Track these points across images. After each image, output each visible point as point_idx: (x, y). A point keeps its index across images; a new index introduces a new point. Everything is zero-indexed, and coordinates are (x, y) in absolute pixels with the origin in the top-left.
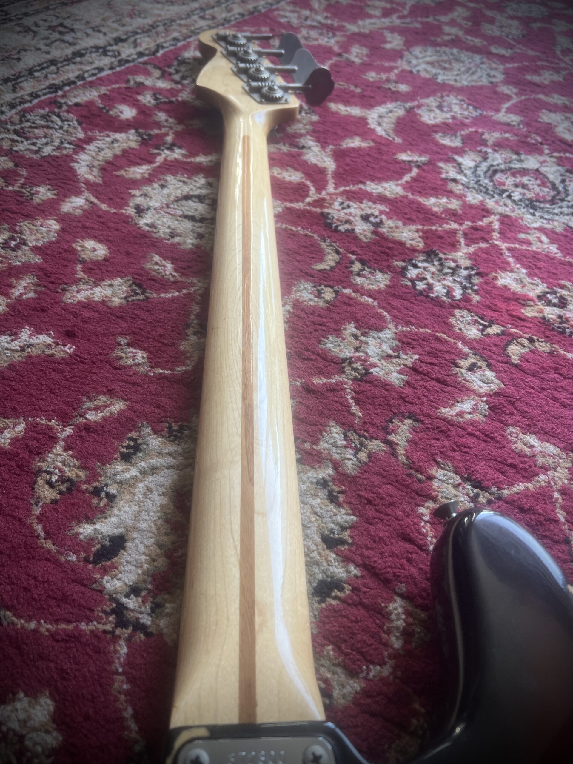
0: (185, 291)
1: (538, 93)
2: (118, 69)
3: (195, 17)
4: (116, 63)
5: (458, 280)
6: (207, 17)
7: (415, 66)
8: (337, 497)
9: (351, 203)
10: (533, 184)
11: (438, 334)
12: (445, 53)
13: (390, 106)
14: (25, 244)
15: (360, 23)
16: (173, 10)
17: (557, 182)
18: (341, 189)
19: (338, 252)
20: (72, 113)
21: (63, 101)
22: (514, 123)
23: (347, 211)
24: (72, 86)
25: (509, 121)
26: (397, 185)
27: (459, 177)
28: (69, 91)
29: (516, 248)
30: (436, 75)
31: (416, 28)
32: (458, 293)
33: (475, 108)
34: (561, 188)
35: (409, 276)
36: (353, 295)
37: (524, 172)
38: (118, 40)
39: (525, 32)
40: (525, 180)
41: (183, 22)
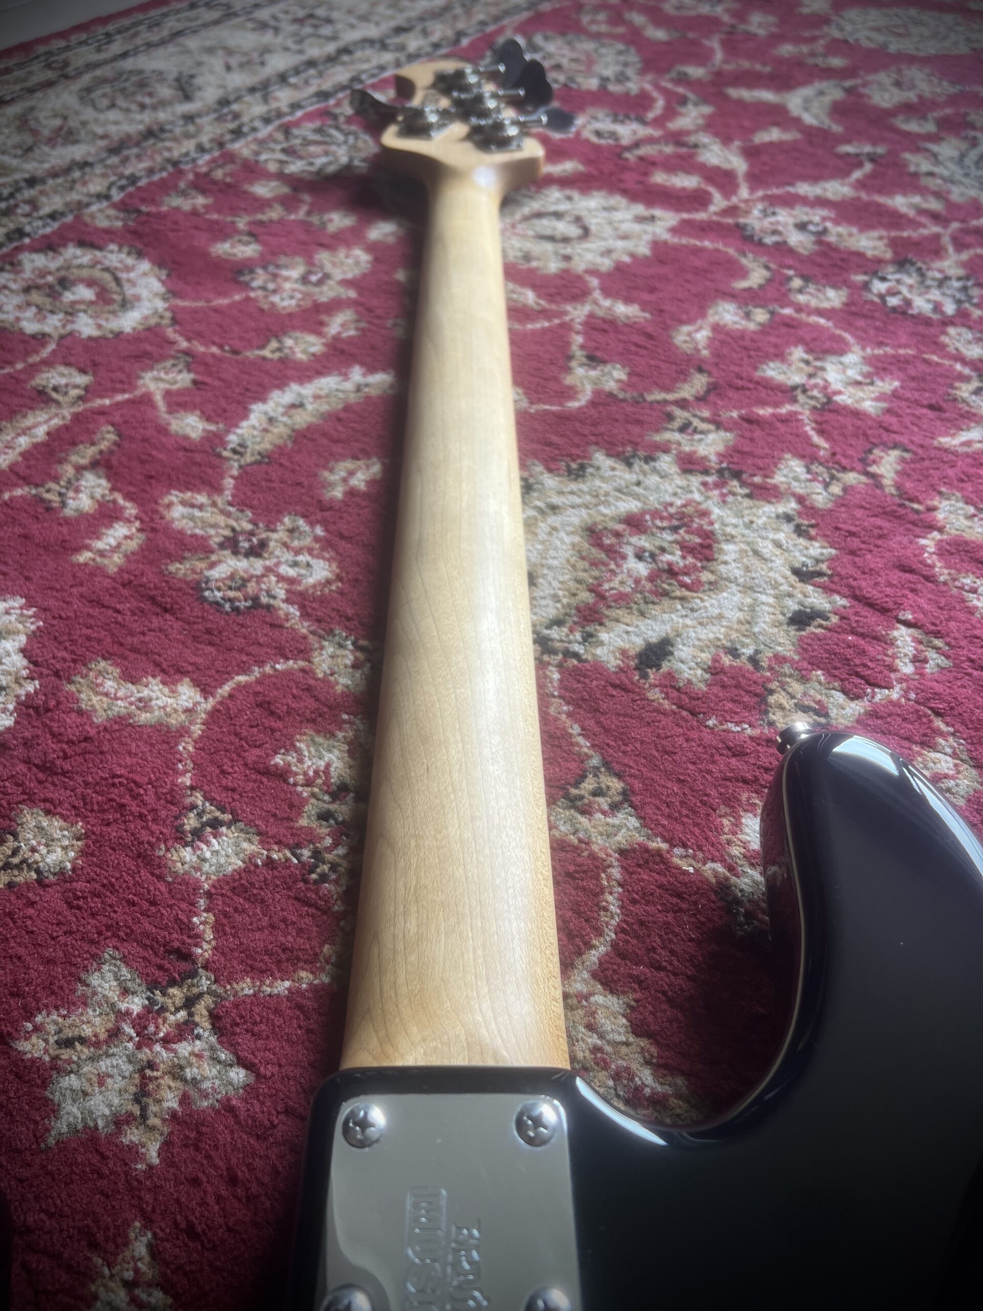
5: (949, 292)
7: (851, 34)
8: (807, 532)
9: (779, 210)
11: (926, 356)
12: (897, 15)
13: (819, 86)
14: (329, 278)
18: (760, 193)
19: (767, 268)
21: (337, 111)
23: (772, 219)
26: (843, 185)
27: (937, 170)
30: (885, 43)
32: (950, 308)
33: (952, 83)
35: (875, 291)
36: (796, 314)
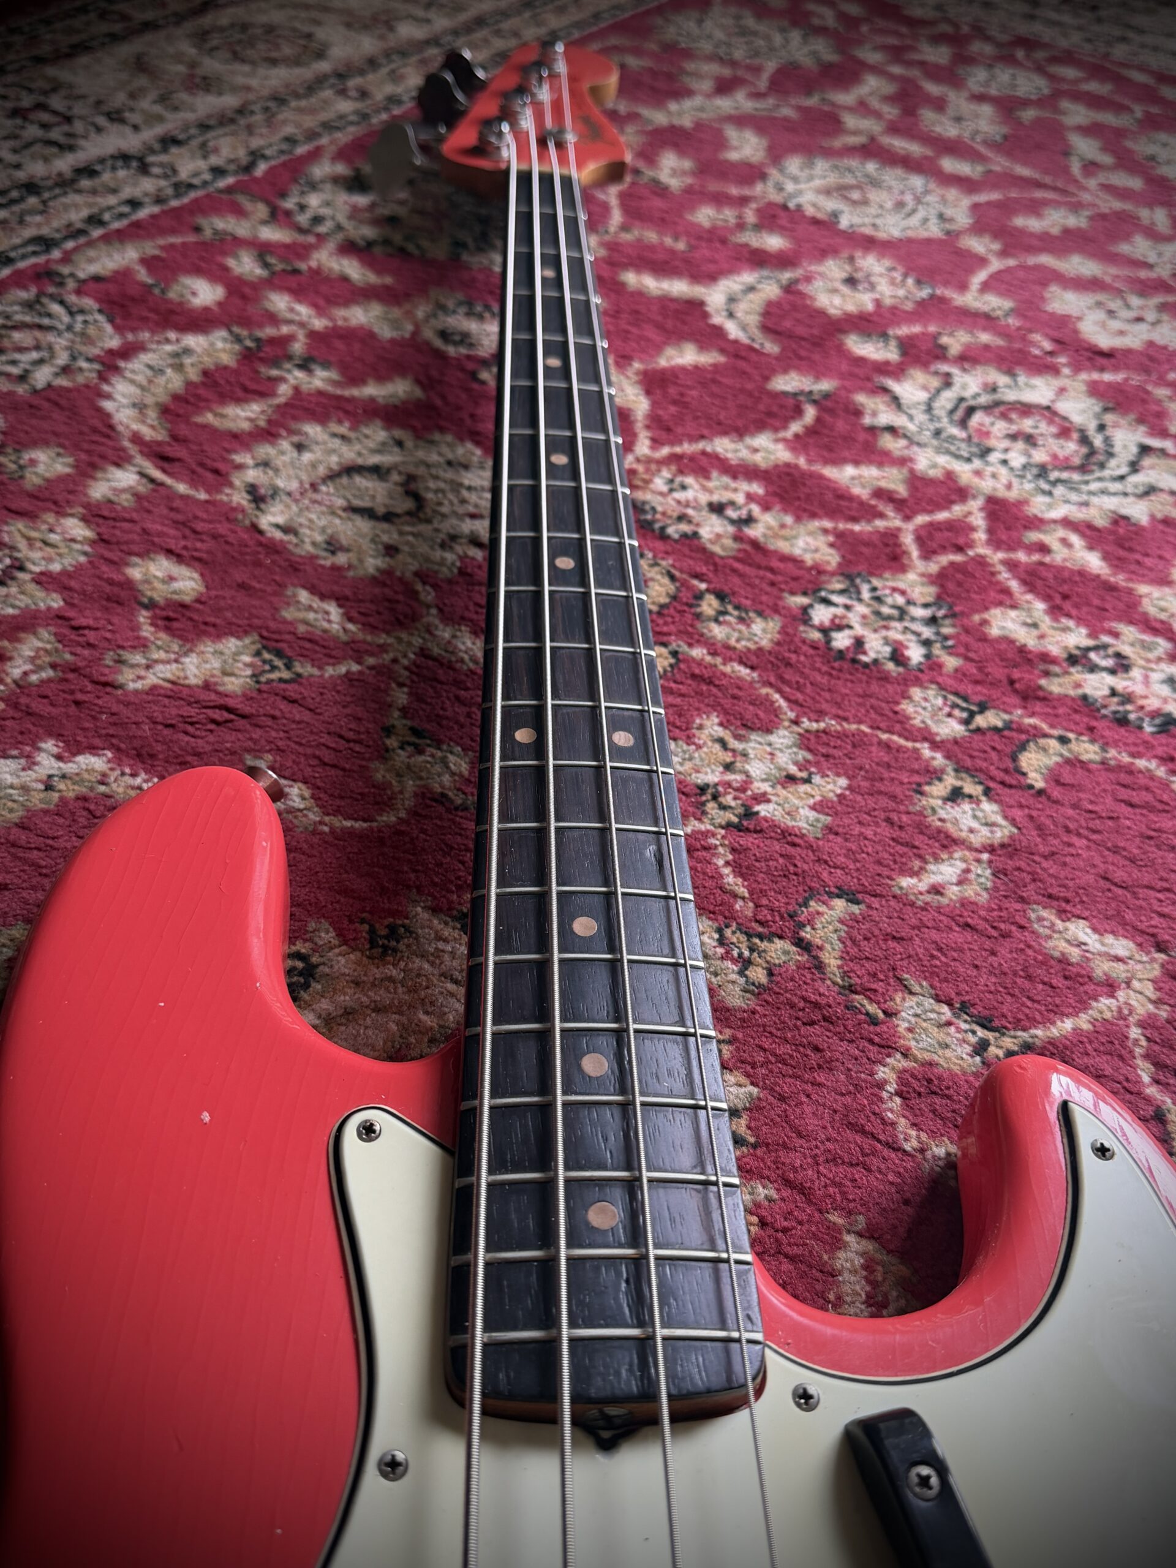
0: (371, 662)
1: (1042, 254)
2: (174, 203)
3: (328, 93)
4: (170, 191)
5: (913, 627)
7: (791, 196)
9: (689, 480)
10: (1044, 435)
11: (883, 736)
12: (849, 170)
13: (748, 277)
14: (22, 568)
15: (673, 106)
16: (277, 77)
17: (1090, 430)
18: (665, 451)
19: (672, 578)
20: (87, 294)
21: (65, 270)
22: (999, 313)
23: (679, 495)
24: (82, 240)
25: (986, 308)
26: (777, 441)
27: (898, 422)
28: (76, 249)
29: (1020, 560)
30: (835, 215)
31: (786, 119)
32: (915, 655)
34: (1098, 441)
35: (816, 621)
36: (708, 658)
37: (1026, 409)
38: (169, 142)
39: (1006, 129)
40: (1027, 424)
41: (303, 103)
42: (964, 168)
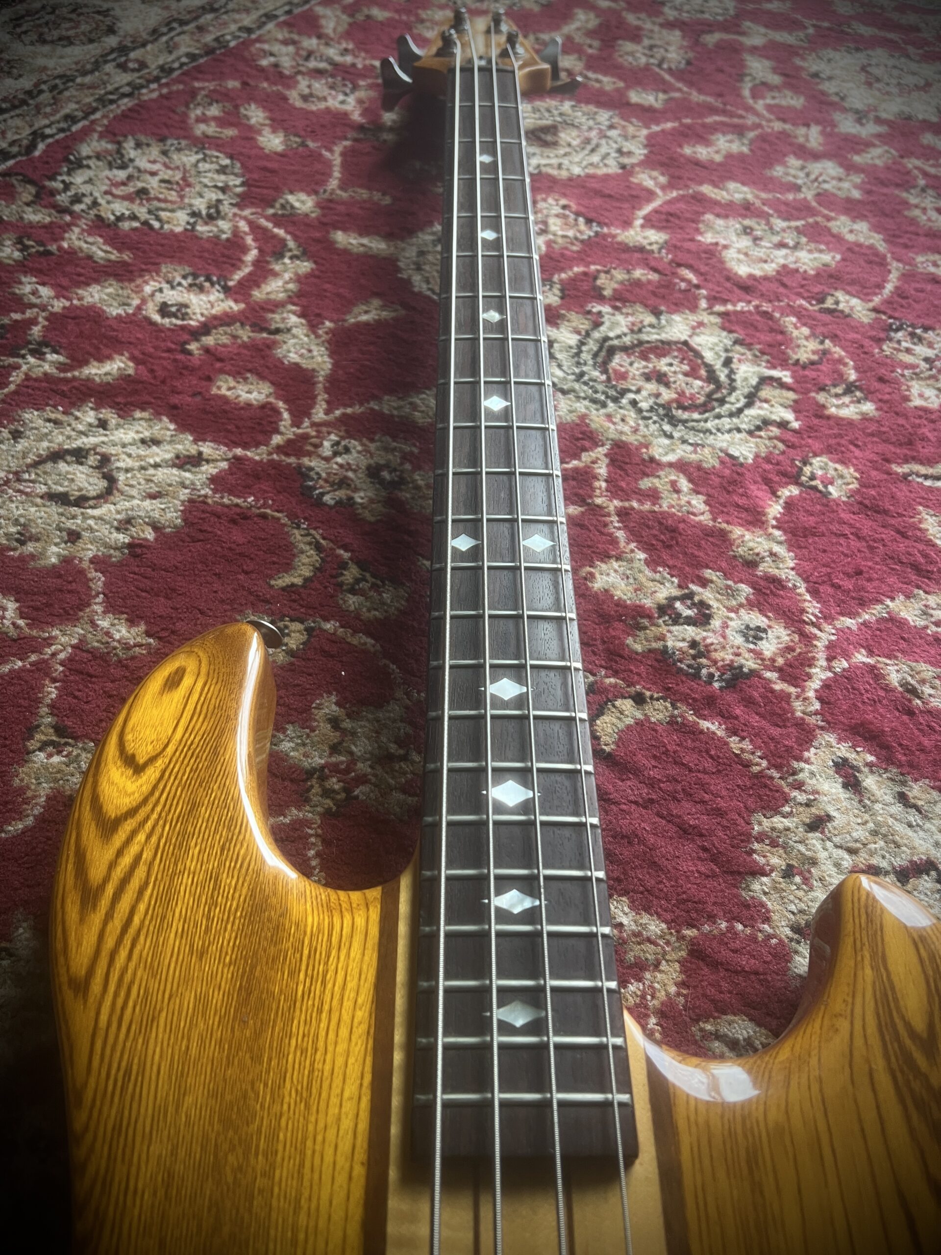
0: (33, 658)
1: (701, 183)
3: (109, 68)
6: (131, 65)
9: (353, 443)
10: (675, 372)
12: (550, 109)
16: (70, 56)
17: (718, 365)
18: (338, 413)
19: (318, 548)
22: (655, 247)
23: (342, 459)
25: (645, 242)
29: (633, 509)
33: (589, 221)
34: (722, 376)
36: (340, 632)
37: (662, 348)
39: (691, 55)
40: (663, 364)
41: (88, 79)
42: (650, 99)
